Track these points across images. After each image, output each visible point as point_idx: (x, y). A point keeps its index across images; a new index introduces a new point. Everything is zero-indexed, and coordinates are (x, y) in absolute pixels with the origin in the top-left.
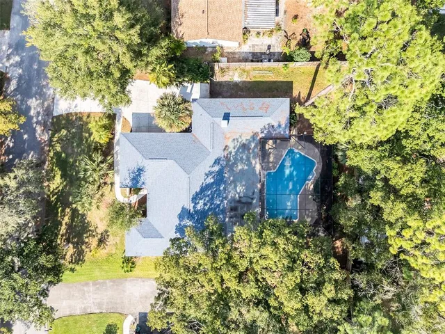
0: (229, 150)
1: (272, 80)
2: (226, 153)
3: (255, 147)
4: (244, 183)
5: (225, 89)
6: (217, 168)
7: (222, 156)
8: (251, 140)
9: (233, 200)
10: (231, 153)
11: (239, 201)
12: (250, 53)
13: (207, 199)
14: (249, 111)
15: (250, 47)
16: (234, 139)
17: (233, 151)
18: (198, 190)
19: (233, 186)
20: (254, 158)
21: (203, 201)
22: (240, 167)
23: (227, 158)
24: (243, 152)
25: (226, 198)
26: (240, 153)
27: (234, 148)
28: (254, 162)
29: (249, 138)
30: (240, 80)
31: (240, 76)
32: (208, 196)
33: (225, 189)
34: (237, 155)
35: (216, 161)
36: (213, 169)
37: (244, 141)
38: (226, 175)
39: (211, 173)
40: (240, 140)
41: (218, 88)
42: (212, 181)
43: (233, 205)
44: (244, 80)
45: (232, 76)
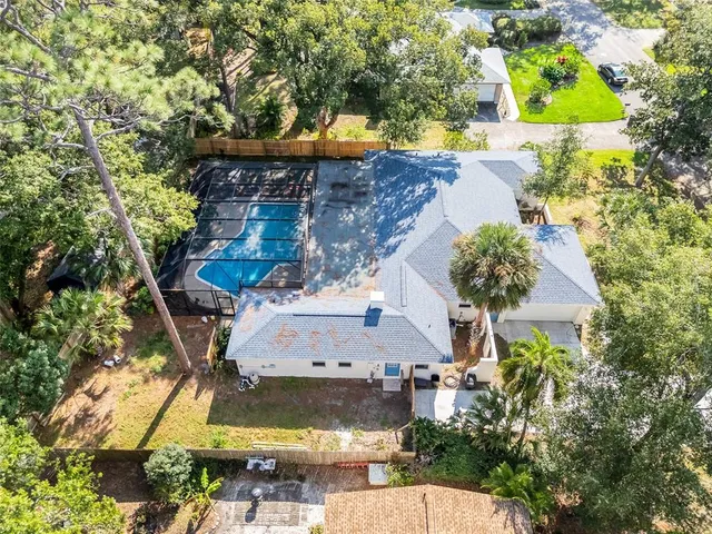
0: (366, 270)
1: (257, 430)
2: (373, 266)
3: (312, 275)
4: (341, 225)
5: (375, 412)
6: (392, 241)
7: (381, 261)
8: (320, 285)
9: (361, 205)
10: (364, 266)
11: (351, 203)
12: (306, 501)
13: (408, 199)
14: (321, 329)
15: (305, 519)
16: (356, 286)
17: (359, 269)
18: (426, 205)
19: (361, 221)
20: (317, 259)
21: (417, 194)
22: (347, 246)
23: (371, 257)
24: (338, 268)
25: (375, 206)
26: (344, 266)
27: (357, 273)
28: (319, 252)
29: (325, 289)
30: (337, 432)
31: (337, 441)
32: (406, 203)
33: (376, 217)
34: (351, 262)
35: (394, 250)
36: (398, 238)
37: (335, 283)
38: (373, 235)
39: (404, 232)
40: (344, 285)
41: (392, 415)
42: (400, 223)
43: (362, 199)
44: (327, 433)
45: (356, 441)
